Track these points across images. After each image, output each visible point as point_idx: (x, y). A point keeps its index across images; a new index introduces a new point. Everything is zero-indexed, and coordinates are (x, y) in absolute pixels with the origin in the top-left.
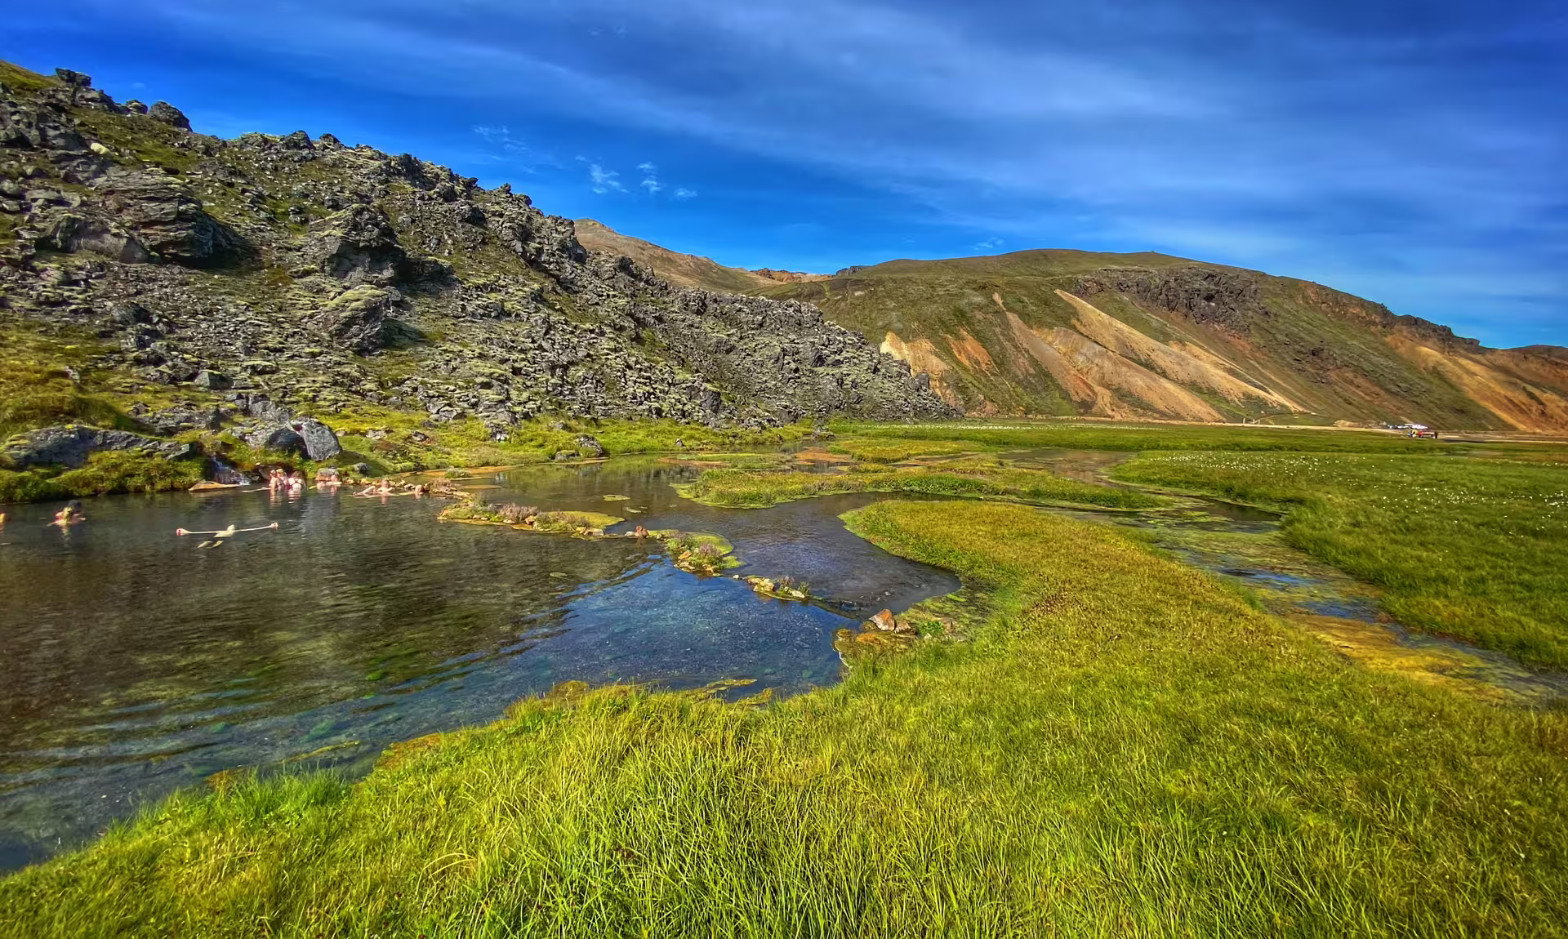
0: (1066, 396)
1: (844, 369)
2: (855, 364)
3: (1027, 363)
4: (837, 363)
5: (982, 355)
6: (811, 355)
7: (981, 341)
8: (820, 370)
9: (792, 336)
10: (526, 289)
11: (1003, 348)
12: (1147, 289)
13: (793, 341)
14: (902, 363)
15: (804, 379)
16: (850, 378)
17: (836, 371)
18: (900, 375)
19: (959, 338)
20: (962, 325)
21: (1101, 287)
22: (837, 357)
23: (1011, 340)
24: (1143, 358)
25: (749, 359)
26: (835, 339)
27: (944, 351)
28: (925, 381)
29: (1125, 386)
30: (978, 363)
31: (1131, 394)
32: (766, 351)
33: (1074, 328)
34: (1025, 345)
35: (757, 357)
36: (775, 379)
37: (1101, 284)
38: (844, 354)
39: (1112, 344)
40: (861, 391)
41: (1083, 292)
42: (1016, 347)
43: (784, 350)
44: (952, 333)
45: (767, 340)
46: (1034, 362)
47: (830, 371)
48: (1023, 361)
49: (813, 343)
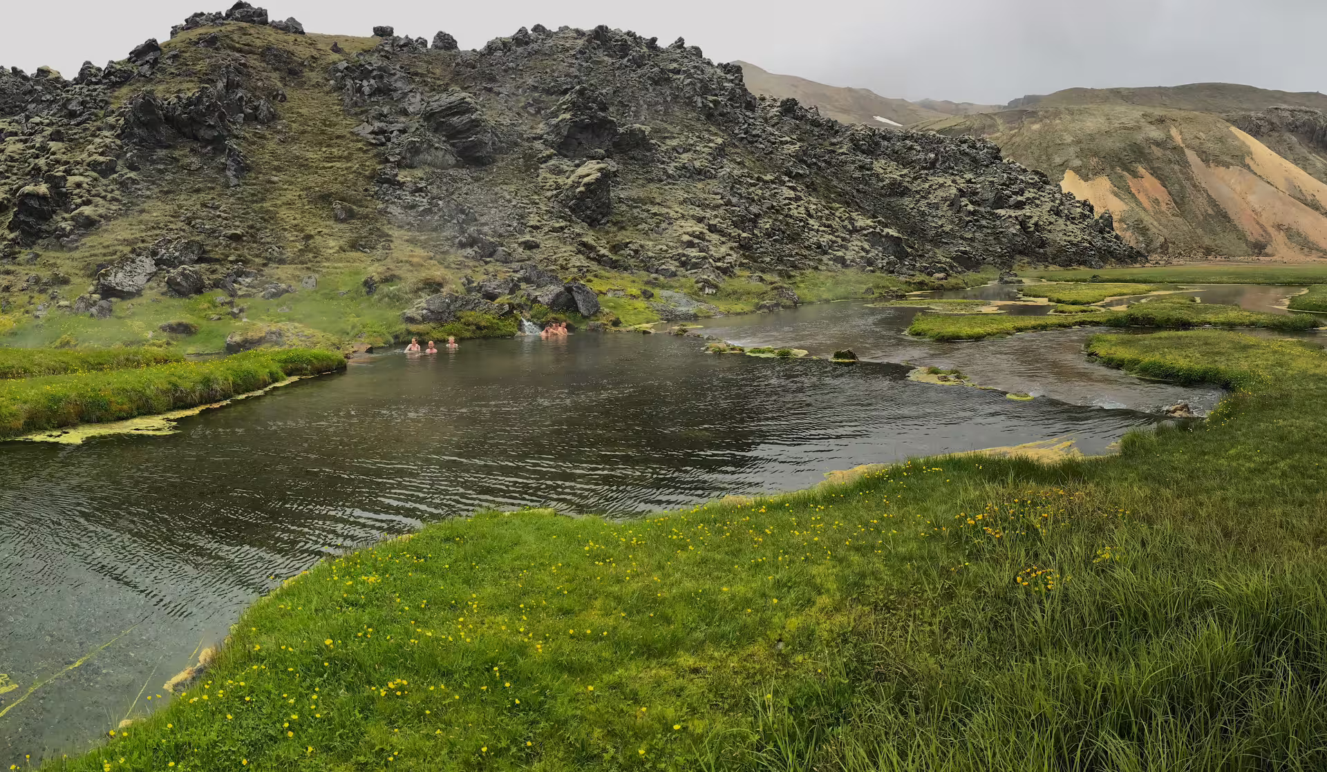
0: (1241, 236)
1: (1027, 211)
2: (1037, 206)
3: (1205, 203)
4: (1019, 206)
5: (1161, 194)
6: (990, 196)
7: (1160, 179)
8: (1001, 212)
9: (968, 176)
10: (711, 145)
11: (1182, 187)
12: (1313, 131)
13: (969, 181)
14: (1085, 204)
15: (984, 222)
16: (1033, 221)
17: (1019, 213)
18: (1083, 217)
19: (1135, 175)
20: (1140, 162)
21: (1273, 127)
22: (1020, 198)
23: (1190, 178)
24: (1309, 198)
25: (924, 202)
26: (1017, 179)
27: (1122, 190)
28: (1108, 221)
29: (1294, 227)
30: (1156, 202)
31: (1299, 234)
32: (940, 193)
33: (1248, 167)
34: (1203, 185)
35: (932, 199)
36: (952, 222)
37: (1272, 124)
38: (1027, 195)
39: (1282, 185)
40: (1046, 235)
41: (1256, 132)
42: (1194, 186)
43: (960, 190)
44: (1128, 170)
45: (941, 180)
46: (1212, 202)
47: (1013, 213)
48: (1202, 201)
49: (992, 182)
